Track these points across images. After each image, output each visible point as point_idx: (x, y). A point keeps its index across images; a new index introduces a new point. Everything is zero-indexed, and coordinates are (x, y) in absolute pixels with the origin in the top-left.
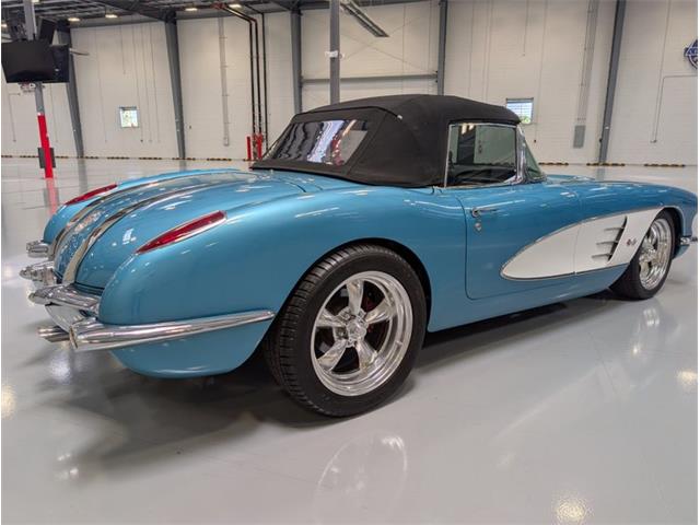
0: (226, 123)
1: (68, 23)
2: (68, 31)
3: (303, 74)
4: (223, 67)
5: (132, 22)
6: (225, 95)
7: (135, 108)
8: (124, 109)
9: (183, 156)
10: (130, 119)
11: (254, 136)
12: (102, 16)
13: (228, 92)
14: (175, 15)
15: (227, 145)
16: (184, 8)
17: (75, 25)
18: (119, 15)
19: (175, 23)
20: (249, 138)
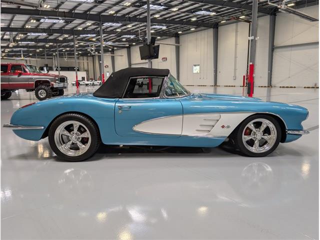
0: (235, 70)
1: (179, 34)
2: (179, 37)
3: (274, 44)
4: (236, 44)
5: (201, 30)
6: (236, 57)
7: (199, 65)
8: (195, 66)
9: (216, 85)
10: (196, 69)
11: (247, 76)
12: (190, 29)
13: (237, 56)
14: (218, 25)
15: (235, 80)
16: (220, 21)
17: (181, 34)
18: (196, 28)
19: (218, 28)
20: (244, 76)
